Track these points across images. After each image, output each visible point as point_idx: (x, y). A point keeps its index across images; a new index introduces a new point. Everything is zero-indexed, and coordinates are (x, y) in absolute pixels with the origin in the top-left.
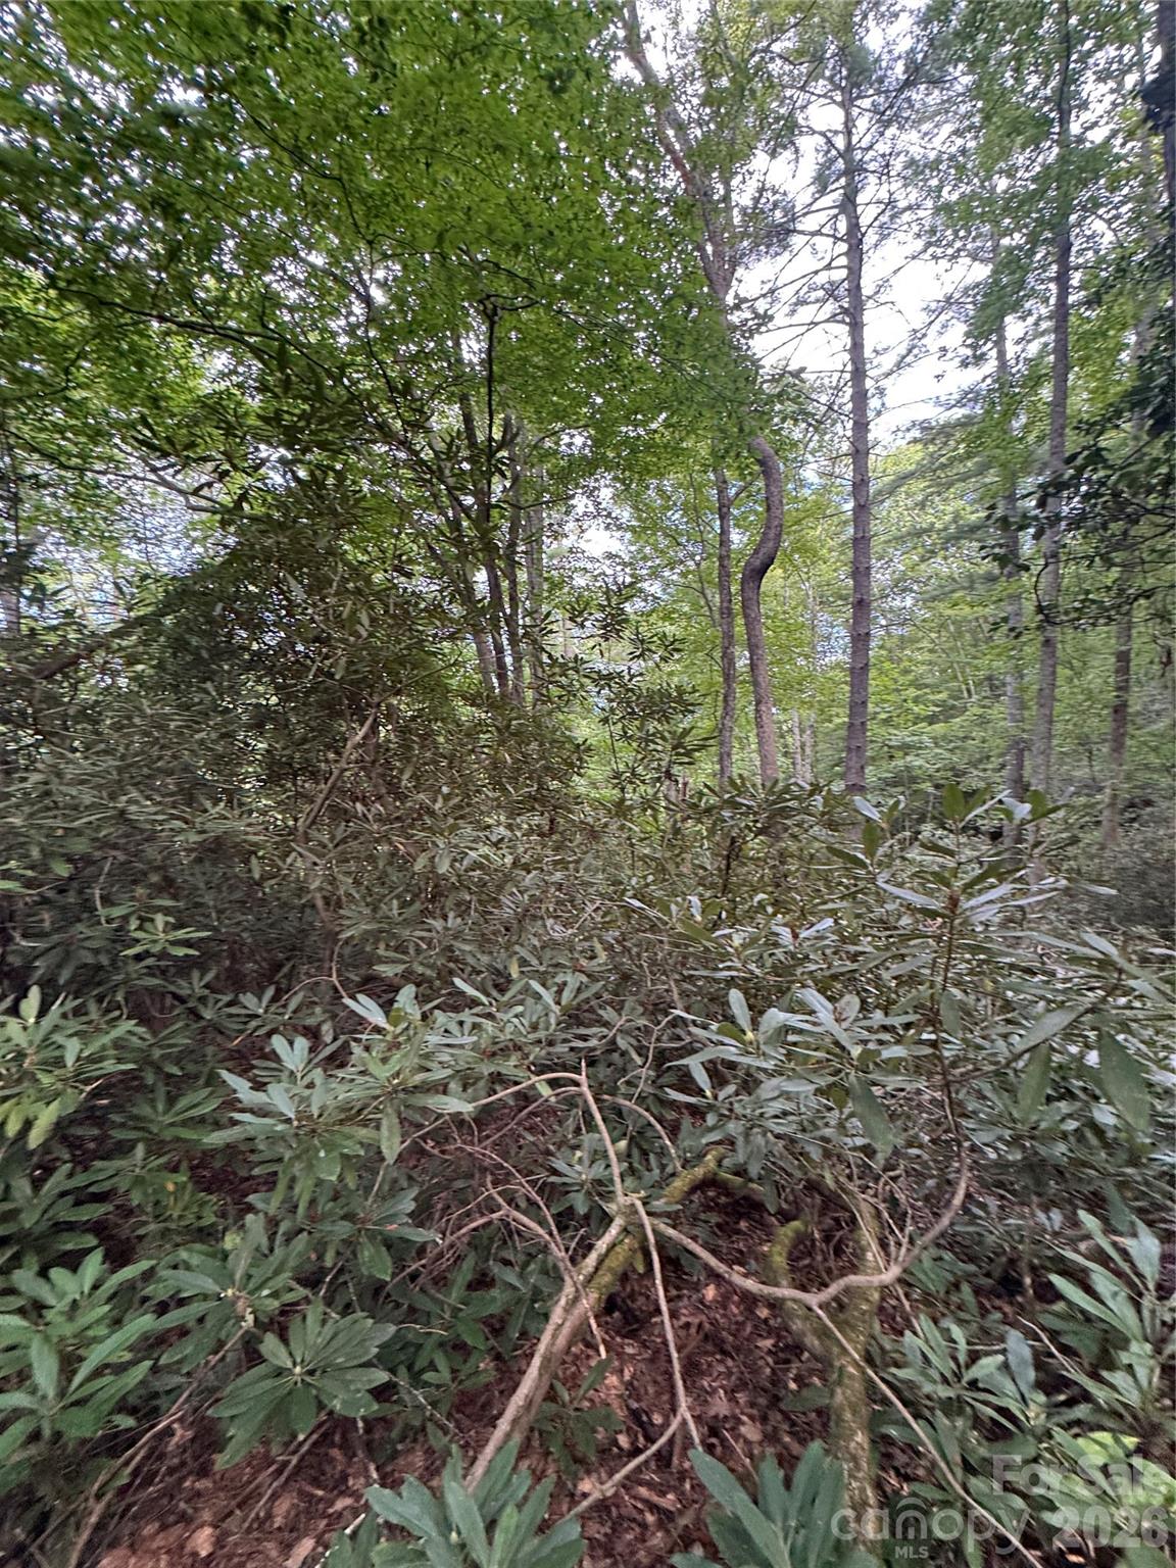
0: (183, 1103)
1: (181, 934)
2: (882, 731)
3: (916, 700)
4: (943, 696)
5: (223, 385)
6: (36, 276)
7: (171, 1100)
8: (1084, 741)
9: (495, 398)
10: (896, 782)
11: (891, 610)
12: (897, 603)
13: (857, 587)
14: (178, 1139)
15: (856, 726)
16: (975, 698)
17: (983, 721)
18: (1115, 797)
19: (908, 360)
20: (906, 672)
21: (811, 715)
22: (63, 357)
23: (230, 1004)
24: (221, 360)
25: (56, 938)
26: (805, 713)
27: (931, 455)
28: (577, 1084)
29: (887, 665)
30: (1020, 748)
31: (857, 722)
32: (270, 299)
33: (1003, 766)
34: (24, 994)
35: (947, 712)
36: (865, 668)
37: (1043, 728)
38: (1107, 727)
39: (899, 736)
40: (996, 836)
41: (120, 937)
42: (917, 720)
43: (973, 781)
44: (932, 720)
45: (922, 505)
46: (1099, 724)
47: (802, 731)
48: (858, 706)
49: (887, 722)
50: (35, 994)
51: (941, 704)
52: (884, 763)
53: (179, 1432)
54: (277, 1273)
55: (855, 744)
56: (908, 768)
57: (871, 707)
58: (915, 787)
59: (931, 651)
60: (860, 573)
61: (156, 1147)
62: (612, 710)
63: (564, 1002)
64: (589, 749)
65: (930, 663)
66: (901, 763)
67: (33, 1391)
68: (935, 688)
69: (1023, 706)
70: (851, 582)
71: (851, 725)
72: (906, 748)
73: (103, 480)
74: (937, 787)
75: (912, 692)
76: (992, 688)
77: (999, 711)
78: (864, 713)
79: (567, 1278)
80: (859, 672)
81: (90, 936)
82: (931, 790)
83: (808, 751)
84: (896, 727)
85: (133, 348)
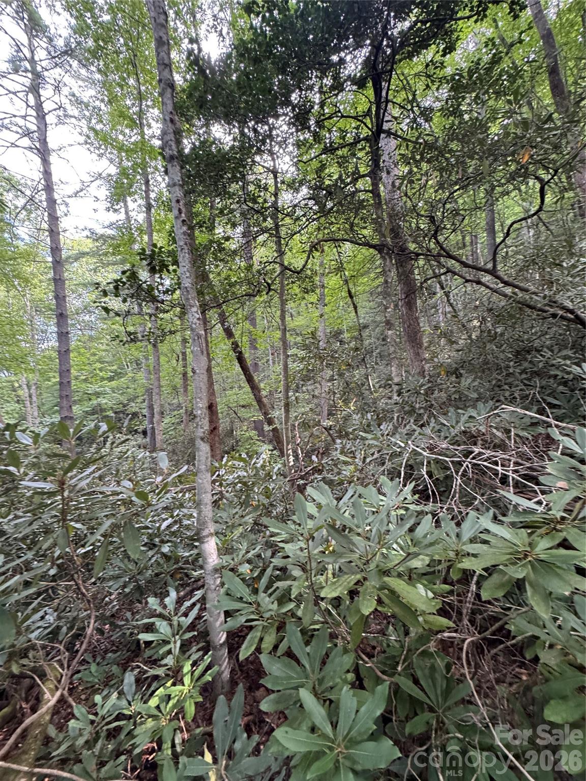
2: (83, 386)
3: (101, 370)
4: (115, 367)
8: (175, 388)
10: (93, 412)
11: (83, 321)
12: (87, 318)
13: (58, 305)
15: (64, 384)
16: (130, 368)
17: (134, 380)
18: (186, 410)
19: (81, 194)
20: (95, 355)
21: (33, 377)
26: (31, 376)
27: (97, 247)
29: (82, 350)
30: (149, 392)
31: (65, 381)
33: (144, 400)
35: (117, 375)
36: (67, 351)
37: (156, 384)
38: (181, 382)
39: (92, 388)
40: (145, 433)
42: (103, 379)
43: (133, 407)
44: (111, 379)
45: (95, 270)
46: (178, 381)
47: (29, 387)
48: (64, 372)
49: (86, 380)
51: (115, 372)
52: (85, 403)
55: (65, 393)
56: (99, 405)
57: (74, 372)
58: (104, 414)
59: (107, 345)
60: (60, 298)
65: (106, 350)
66: (95, 402)
68: (110, 363)
69: (150, 373)
70: (54, 302)
71: (61, 383)
72: (97, 395)
74: (116, 413)
75: (98, 365)
76: (137, 364)
77: (141, 376)
78: (69, 377)
80: (64, 353)
82: (113, 415)
83: (34, 399)
84: (91, 383)
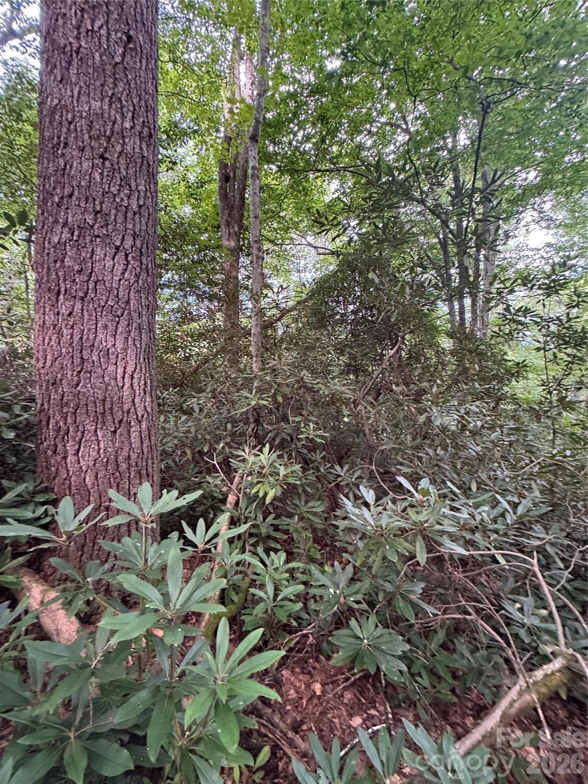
0: (310, 504)
1: (319, 433)
5: (336, 195)
6: (274, 168)
7: (306, 502)
9: (479, 161)
14: (308, 519)
22: (279, 198)
23: (330, 468)
24: (335, 184)
25: (275, 426)
28: (532, 565)
32: (360, 147)
34: (264, 445)
41: (298, 430)
50: (267, 446)
53: (311, 638)
54: (356, 593)
61: (302, 519)
62: (546, 342)
63: (518, 514)
64: (526, 366)
67: (266, 593)
73: (288, 247)
79: (521, 676)
81: (287, 429)
85: (304, 189)
